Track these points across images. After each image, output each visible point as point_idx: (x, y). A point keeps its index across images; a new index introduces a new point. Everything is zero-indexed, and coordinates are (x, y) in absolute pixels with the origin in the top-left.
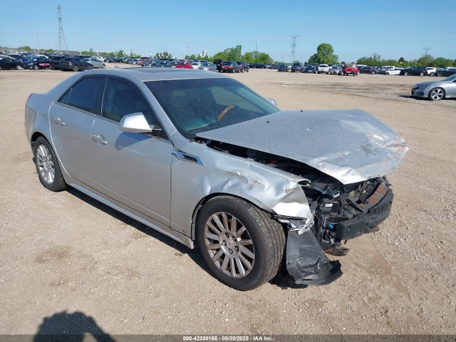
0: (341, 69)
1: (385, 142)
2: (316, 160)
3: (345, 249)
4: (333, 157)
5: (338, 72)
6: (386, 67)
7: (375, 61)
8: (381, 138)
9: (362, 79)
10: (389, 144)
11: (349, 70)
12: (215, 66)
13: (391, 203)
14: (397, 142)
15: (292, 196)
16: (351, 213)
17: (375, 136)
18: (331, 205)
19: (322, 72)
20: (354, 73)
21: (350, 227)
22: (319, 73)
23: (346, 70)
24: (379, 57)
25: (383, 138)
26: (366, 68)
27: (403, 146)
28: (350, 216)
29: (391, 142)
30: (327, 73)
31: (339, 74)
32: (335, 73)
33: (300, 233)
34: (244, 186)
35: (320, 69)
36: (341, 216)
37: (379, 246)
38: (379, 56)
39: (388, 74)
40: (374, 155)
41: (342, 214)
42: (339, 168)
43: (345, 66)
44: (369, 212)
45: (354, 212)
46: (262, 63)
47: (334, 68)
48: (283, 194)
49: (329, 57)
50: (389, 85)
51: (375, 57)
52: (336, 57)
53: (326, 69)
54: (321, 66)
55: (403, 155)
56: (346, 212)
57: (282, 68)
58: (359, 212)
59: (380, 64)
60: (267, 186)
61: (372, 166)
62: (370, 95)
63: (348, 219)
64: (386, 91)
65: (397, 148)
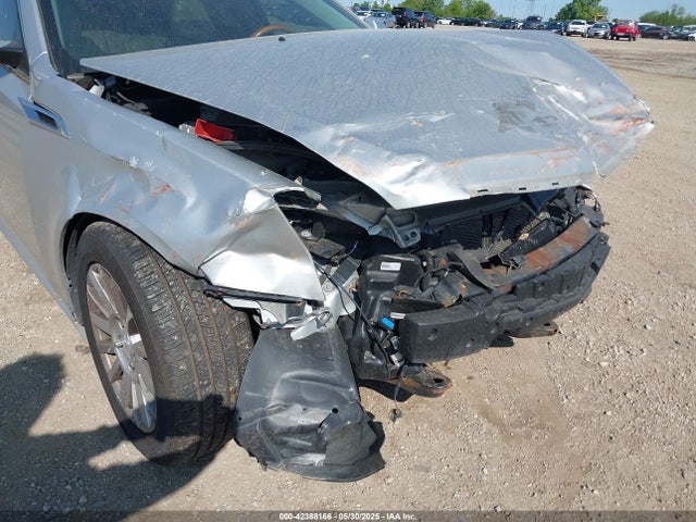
0: (609, 29)
1: (587, 106)
2: (330, 130)
3: (439, 381)
4: (386, 124)
5: (602, 33)
6: (691, 26)
7: (673, 17)
8: (579, 96)
9: (642, 45)
10: (598, 111)
11: (620, 30)
12: (394, 19)
13: (596, 268)
14: (622, 109)
15: (257, 235)
16: (453, 292)
17: (562, 89)
18: (396, 267)
19: (575, 33)
20: (630, 36)
21: (435, 331)
22: (569, 34)
23: (618, 32)
24: (682, 11)
25: (585, 94)
26: (653, 28)
27: (640, 118)
28: (448, 299)
29: (608, 108)
30: (583, 35)
31: (605, 37)
32: (596, 35)
33: (297, 335)
34: (140, 199)
35: (572, 27)
36: (424, 296)
37: (559, 366)
38: (682, 9)
39: (693, 38)
40: (529, 129)
41: (428, 292)
42: (390, 158)
43: (616, 25)
44: (513, 291)
45: (463, 287)
46: (477, 18)
47: (596, 26)
48: (228, 228)
49: (593, 10)
50: (689, 55)
51: (674, 10)
52: (604, 10)
53: (582, 28)
54: (574, 23)
55: (631, 143)
56: (441, 289)
57: (507, 24)
58: (477, 290)
59: (681, 24)
60: (190, 201)
61: (506, 157)
62: (647, 69)
63: (439, 306)
64: (678, 65)
65: (618, 124)
